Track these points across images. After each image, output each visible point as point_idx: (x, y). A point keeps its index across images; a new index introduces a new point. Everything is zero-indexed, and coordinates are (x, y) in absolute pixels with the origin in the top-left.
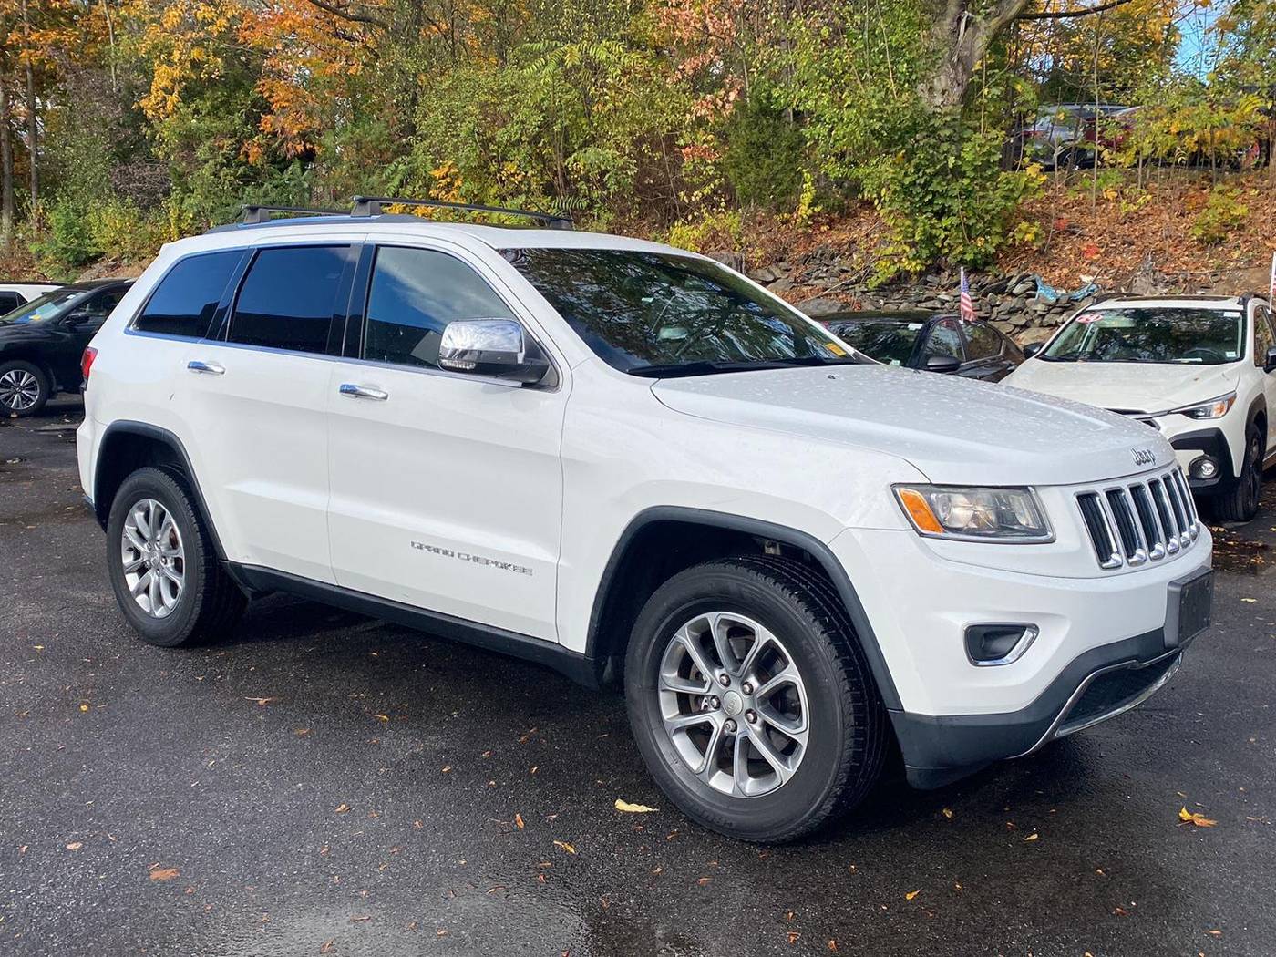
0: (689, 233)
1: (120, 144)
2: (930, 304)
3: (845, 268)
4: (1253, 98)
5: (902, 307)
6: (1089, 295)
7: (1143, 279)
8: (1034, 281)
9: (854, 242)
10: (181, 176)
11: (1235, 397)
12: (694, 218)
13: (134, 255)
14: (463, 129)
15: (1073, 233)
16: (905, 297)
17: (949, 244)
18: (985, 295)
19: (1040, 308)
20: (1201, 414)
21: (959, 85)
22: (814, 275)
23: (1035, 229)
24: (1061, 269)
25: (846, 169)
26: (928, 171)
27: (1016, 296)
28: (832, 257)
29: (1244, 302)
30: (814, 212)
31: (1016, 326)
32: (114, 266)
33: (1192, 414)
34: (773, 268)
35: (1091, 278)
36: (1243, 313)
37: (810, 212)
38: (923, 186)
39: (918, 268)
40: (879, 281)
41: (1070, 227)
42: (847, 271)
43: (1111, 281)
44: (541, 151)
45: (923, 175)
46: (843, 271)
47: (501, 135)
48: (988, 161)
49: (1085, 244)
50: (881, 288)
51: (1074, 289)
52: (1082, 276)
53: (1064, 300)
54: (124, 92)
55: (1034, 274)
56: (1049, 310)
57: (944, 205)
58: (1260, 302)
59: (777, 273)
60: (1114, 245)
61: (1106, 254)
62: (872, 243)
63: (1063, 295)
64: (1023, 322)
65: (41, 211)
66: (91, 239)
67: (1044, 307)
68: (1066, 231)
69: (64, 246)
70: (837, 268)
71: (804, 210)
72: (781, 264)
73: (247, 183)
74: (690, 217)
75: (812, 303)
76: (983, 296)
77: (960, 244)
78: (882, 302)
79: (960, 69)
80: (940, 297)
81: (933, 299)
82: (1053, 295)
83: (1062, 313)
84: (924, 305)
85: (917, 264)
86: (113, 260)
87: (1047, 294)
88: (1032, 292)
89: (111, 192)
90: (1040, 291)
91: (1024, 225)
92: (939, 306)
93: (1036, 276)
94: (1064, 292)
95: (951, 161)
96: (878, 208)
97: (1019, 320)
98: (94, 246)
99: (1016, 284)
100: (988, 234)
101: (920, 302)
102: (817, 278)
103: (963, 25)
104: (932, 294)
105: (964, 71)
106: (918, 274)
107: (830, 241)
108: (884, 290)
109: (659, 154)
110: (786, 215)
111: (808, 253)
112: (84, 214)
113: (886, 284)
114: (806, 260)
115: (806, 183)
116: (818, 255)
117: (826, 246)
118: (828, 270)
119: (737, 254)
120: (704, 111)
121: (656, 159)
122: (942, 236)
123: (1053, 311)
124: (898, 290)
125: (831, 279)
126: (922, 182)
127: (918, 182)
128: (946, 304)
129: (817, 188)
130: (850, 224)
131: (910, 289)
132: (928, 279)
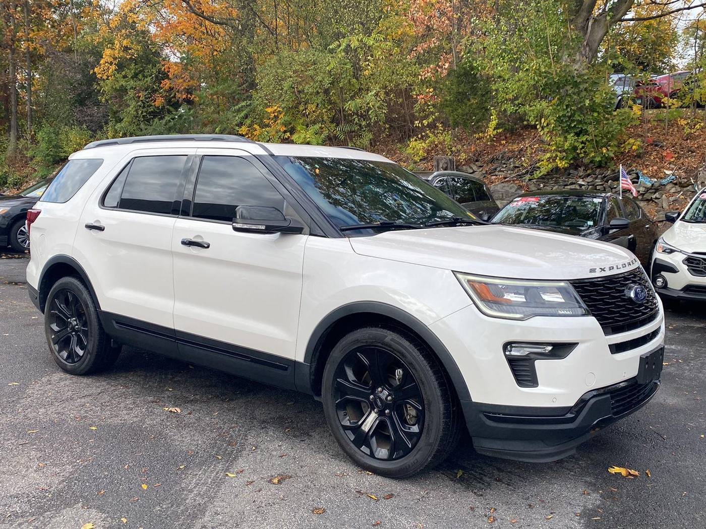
0: (420, 145)
1: (79, 95)
3: (517, 165)
5: (554, 188)
6: (671, 182)
7: (704, 172)
8: (637, 174)
9: (522, 150)
10: (115, 113)
12: (422, 136)
14: (286, 85)
15: (656, 145)
16: (556, 182)
17: (585, 152)
18: (607, 182)
19: (642, 190)
21: (587, 58)
22: (498, 169)
23: (638, 143)
24: (652, 167)
25: (518, 108)
26: (573, 108)
28: (509, 159)
30: (497, 132)
34: (472, 165)
35: (671, 172)
37: (495, 132)
38: (570, 117)
39: (566, 165)
40: (542, 174)
41: (654, 141)
42: (518, 167)
43: (683, 174)
45: (570, 111)
46: (516, 167)
47: (308, 89)
49: (665, 152)
50: (541, 178)
51: (661, 178)
52: (665, 171)
53: (656, 185)
54: (82, 65)
55: (636, 170)
56: (648, 191)
57: (582, 128)
59: (475, 168)
60: (682, 153)
61: (678, 158)
62: (533, 151)
63: (655, 182)
65: (33, 133)
67: (644, 189)
68: (652, 145)
69: (47, 152)
71: (491, 131)
72: (477, 163)
73: (155, 117)
74: (420, 136)
75: (499, 186)
76: (605, 182)
77: (592, 151)
78: (542, 185)
79: (587, 49)
80: (579, 182)
81: (574, 184)
82: (649, 182)
83: (655, 193)
84: (569, 187)
85: (566, 163)
87: (645, 181)
88: (636, 180)
89: (74, 122)
90: (641, 179)
91: (631, 140)
92: (578, 188)
93: (638, 171)
94: (656, 180)
95: (587, 102)
96: (539, 130)
98: (64, 152)
100: (609, 145)
101: (567, 185)
102: (500, 171)
103: (590, 23)
104: (574, 181)
105: (590, 50)
106: (565, 169)
107: (507, 150)
108: (543, 178)
109: (401, 100)
110: (480, 134)
111: (493, 157)
112: (57, 134)
113: (546, 175)
114: (492, 161)
115: (492, 115)
116: (500, 158)
117: (505, 153)
118: (506, 166)
119: (450, 157)
120: (429, 74)
121: (399, 102)
122: (581, 147)
123: (650, 191)
124: (552, 178)
125: (509, 172)
126: (569, 114)
127: (567, 115)
128: (583, 187)
129: (499, 118)
130: (518, 140)
131: (559, 178)
132: (570, 172)
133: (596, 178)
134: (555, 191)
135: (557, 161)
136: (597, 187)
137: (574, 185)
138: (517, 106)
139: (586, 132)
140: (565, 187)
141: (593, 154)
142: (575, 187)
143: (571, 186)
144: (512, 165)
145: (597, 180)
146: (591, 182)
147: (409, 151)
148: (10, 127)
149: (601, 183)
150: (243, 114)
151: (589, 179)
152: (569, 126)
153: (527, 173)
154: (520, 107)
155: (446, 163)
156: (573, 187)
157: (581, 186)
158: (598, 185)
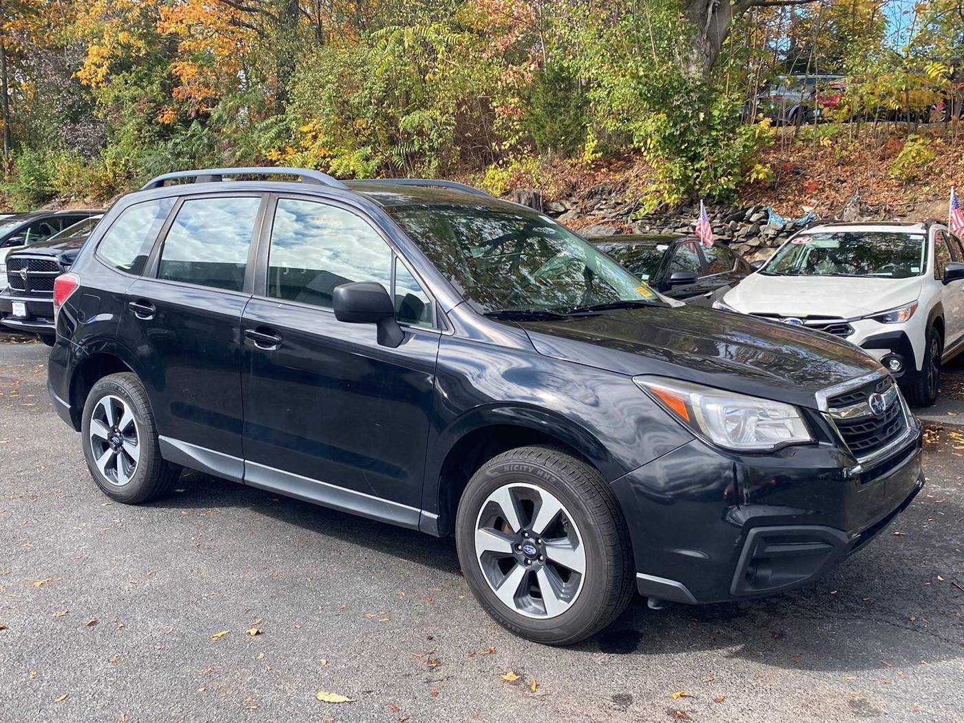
0: (501, 174)
1: (70, 107)
2: (685, 229)
3: (620, 201)
4: (938, 66)
5: (661, 232)
6: (809, 222)
7: (852, 209)
8: (766, 211)
9: (627, 181)
10: (114, 132)
11: (917, 305)
12: (504, 162)
13: (79, 193)
14: (325, 94)
15: (798, 173)
16: (665, 224)
17: (699, 182)
18: (728, 222)
19: (771, 233)
20: (888, 319)
21: (708, 57)
22: (596, 207)
23: (766, 170)
24: (788, 202)
25: (621, 124)
26: (683, 125)
27: (751, 223)
28: (610, 193)
29: (927, 227)
30: (596, 157)
31: (752, 247)
32: (65, 201)
33: (881, 319)
34: (564, 201)
35: (811, 209)
36: (926, 236)
37: (593, 157)
38: (679, 137)
39: (676, 201)
40: (646, 213)
41: (795, 168)
42: (621, 204)
43: (826, 211)
44: (386, 111)
45: (680, 128)
46: (619, 204)
47: (354, 98)
48: (731, 117)
49: (807, 182)
50: (647, 217)
51: (797, 217)
52: (804, 207)
53: (789, 226)
54: (72, 67)
55: (766, 206)
56: (778, 234)
57: (695, 152)
58: (942, 227)
59: (567, 205)
60: (829, 183)
61: (824, 189)
62: (641, 182)
63: (789, 222)
64: (757, 243)
65: (11, 159)
66: (48, 181)
67: (773, 231)
68: (792, 172)
69: (27, 186)
70: (613, 202)
71: (588, 157)
72: (570, 198)
73: (160, 138)
74: (501, 162)
75: (593, 229)
76: (726, 223)
77: (709, 182)
78: (648, 228)
79: (708, 44)
80: (693, 223)
81: (687, 225)
82: (780, 222)
84: (680, 230)
85: (675, 198)
86: (64, 197)
87: (776, 222)
88: (765, 220)
89: (63, 144)
90: (772, 219)
91: (759, 167)
92: (692, 231)
93: (768, 207)
94: (790, 219)
95: (702, 116)
96: (645, 154)
97: (754, 242)
98: (50, 186)
99: (752, 214)
100: (730, 174)
101: (677, 228)
102: (598, 209)
103: (710, 9)
104: (686, 221)
105: (712, 46)
106: (675, 206)
107: (608, 181)
108: (649, 219)
109: (477, 114)
110: (574, 159)
111: (592, 189)
112: (42, 162)
113: (651, 215)
114: (590, 195)
115: (589, 135)
116: (600, 192)
117: (606, 184)
118: (606, 203)
119: (536, 191)
120: (511, 79)
121: (475, 117)
122: (694, 176)
123: (781, 235)
124: (660, 219)
125: (609, 210)
126: (679, 133)
127: (675, 134)
129: (598, 139)
130: (624, 167)
131: (670, 218)
132: (683, 210)
133: (714, 218)
134: (664, 235)
135: (666, 195)
136: (715, 229)
137: (687, 228)
138: (620, 121)
139: (700, 156)
140: (676, 230)
141: (710, 186)
143: (683, 229)
145: (714, 221)
147: (487, 182)
149: (720, 225)
150: (271, 134)
153: (630, 211)
155: (532, 199)
157: (694, 228)
158: (715, 227)
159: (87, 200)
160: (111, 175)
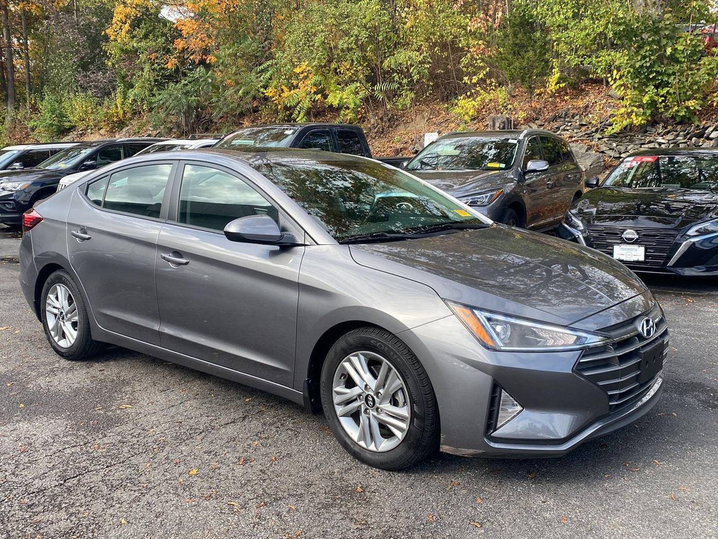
0: (470, 103)
1: (82, 58)
3: (585, 123)
5: (629, 148)
9: (590, 107)
10: (124, 77)
12: (472, 93)
13: (95, 126)
14: (317, 41)
16: (631, 141)
17: (665, 106)
18: (690, 139)
22: (562, 128)
26: (652, 57)
27: (711, 139)
28: (573, 117)
30: (559, 87)
32: (82, 134)
34: (532, 124)
37: (557, 87)
38: (649, 68)
39: (643, 122)
40: (614, 131)
42: (585, 125)
44: (365, 54)
45: (650, 60)
46: (583, 125)
47: (342, 44)
48: (695, 50)
50: (613, 137)
57: (662, 80)
59: (535, 127)
65: (33, 101)
66: (66, 118)
69: (50, 122)
71: (552, 86)
72: (536, 122)
73: (169, 80)
74: (469, 93)
76: (688, 139)
77: (676, 105)
78: (614, 145)
80: (659, 141)
81: (653, 142)
84: (646, 146)
85: (642, 119)
86: (81, 131)
89: (77, 88)
92: (657, 147)
95: (669, 51)
96: (611, 83)
98: (68, 122)
99: (712, 131)
100: (695, 98)
101: (644, 144)
102: (564, 130)
104: (651, 139)
106: (641, 126)
107: (570, 106)
108: (616, 137)
109: (446, 54)
110: (542, 89)
111: (555, 114)
112: (60, 102)
113: (618, 134)
114: (555, 119)
115: (554, 68)
116: (563, 116)
117: (569, 109)
118: (571, 124)
119: (507, 116)
120: (478, 24)
121: (444, 57)
122: (660, 100)
124: (626, 137)
125: (575, 131)
126: (648, 64)
127: (645, 65)
128: (663, 146)
129: (562, 72)
130: (581, 95)
131: (634, 136)
132: (647, 129)
133: (678, 135)
135: (632, 116)
136: (680, 145)
137: (653, 144)
138: (582, 57)
139: (667, 84)
140: (642, 146)
141: (676, 108)
142: (654, 145)
143: (649, 145)
144: (578, 123)
145: (679, 138)
146: (672, 140)
147: (457, 110)
148: (7, 96)
149: (684, 141)
150: (268, 75)
151: (670, 137)
152: (647, 77)
153: (596, 131)
154: (585, 58)
155: (504, 123)
156: (651, 145)
157: (660, 144)
158: (681, 143)
159: (102, 131)
160: (121, 112)
